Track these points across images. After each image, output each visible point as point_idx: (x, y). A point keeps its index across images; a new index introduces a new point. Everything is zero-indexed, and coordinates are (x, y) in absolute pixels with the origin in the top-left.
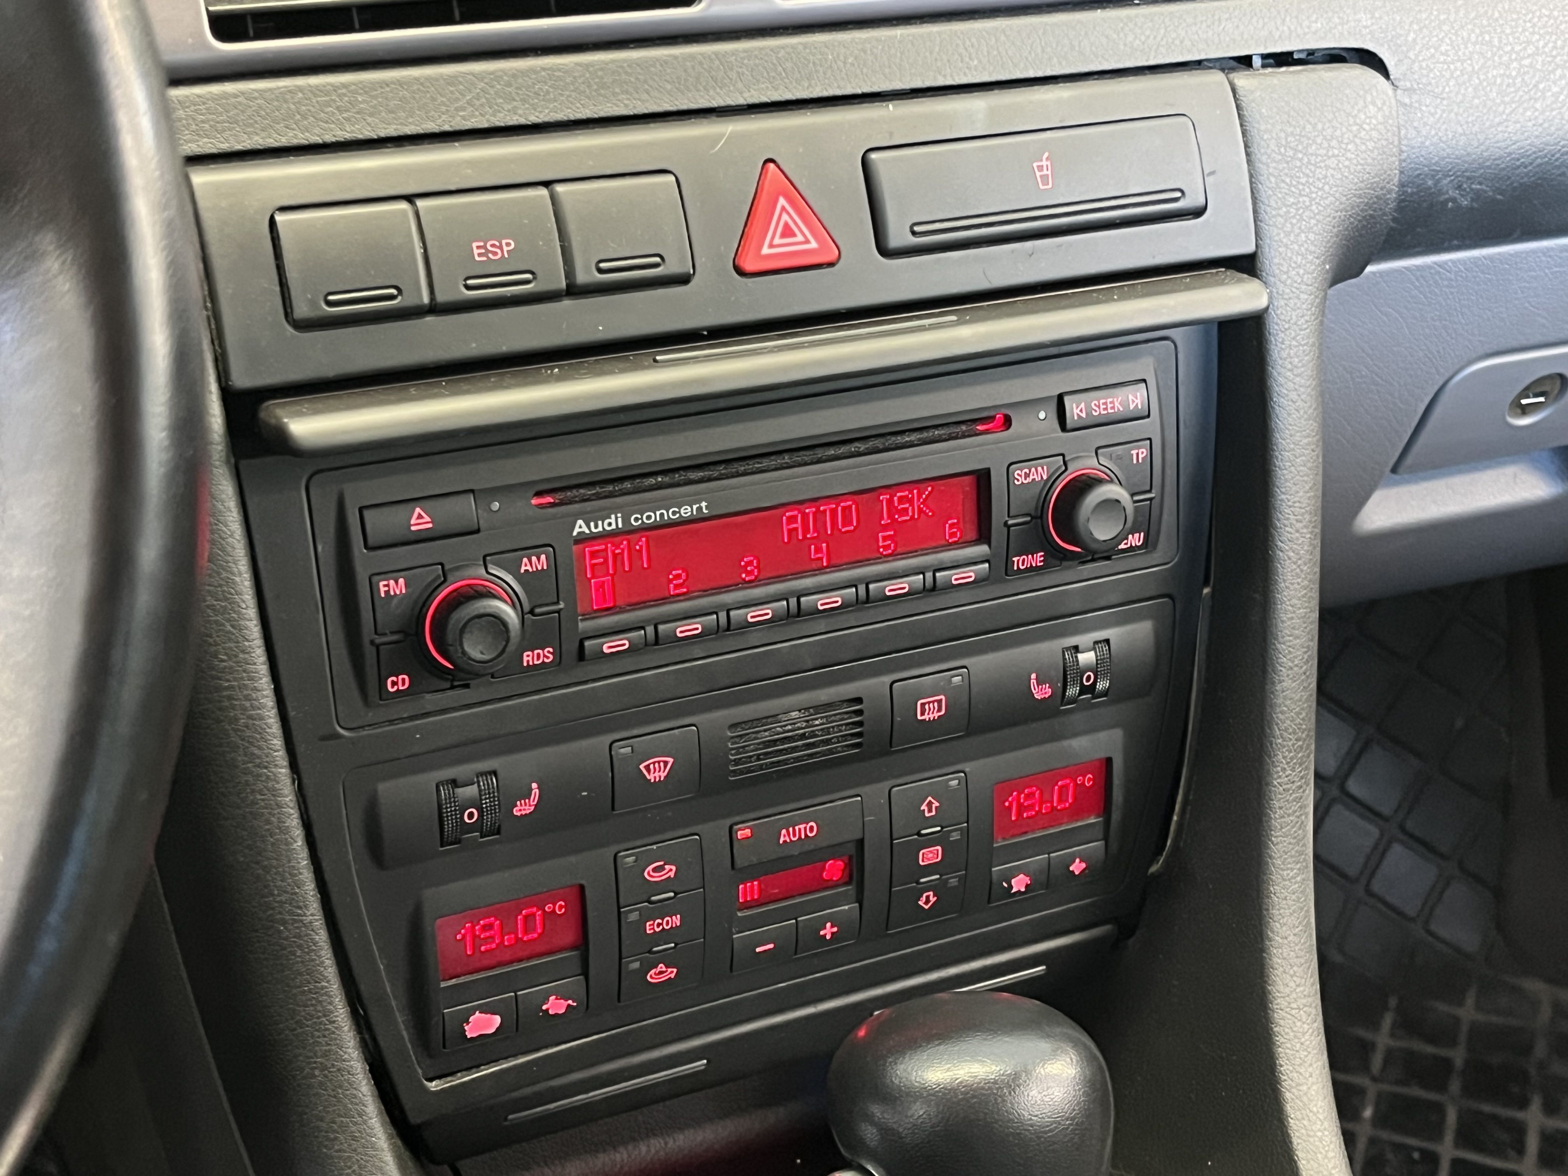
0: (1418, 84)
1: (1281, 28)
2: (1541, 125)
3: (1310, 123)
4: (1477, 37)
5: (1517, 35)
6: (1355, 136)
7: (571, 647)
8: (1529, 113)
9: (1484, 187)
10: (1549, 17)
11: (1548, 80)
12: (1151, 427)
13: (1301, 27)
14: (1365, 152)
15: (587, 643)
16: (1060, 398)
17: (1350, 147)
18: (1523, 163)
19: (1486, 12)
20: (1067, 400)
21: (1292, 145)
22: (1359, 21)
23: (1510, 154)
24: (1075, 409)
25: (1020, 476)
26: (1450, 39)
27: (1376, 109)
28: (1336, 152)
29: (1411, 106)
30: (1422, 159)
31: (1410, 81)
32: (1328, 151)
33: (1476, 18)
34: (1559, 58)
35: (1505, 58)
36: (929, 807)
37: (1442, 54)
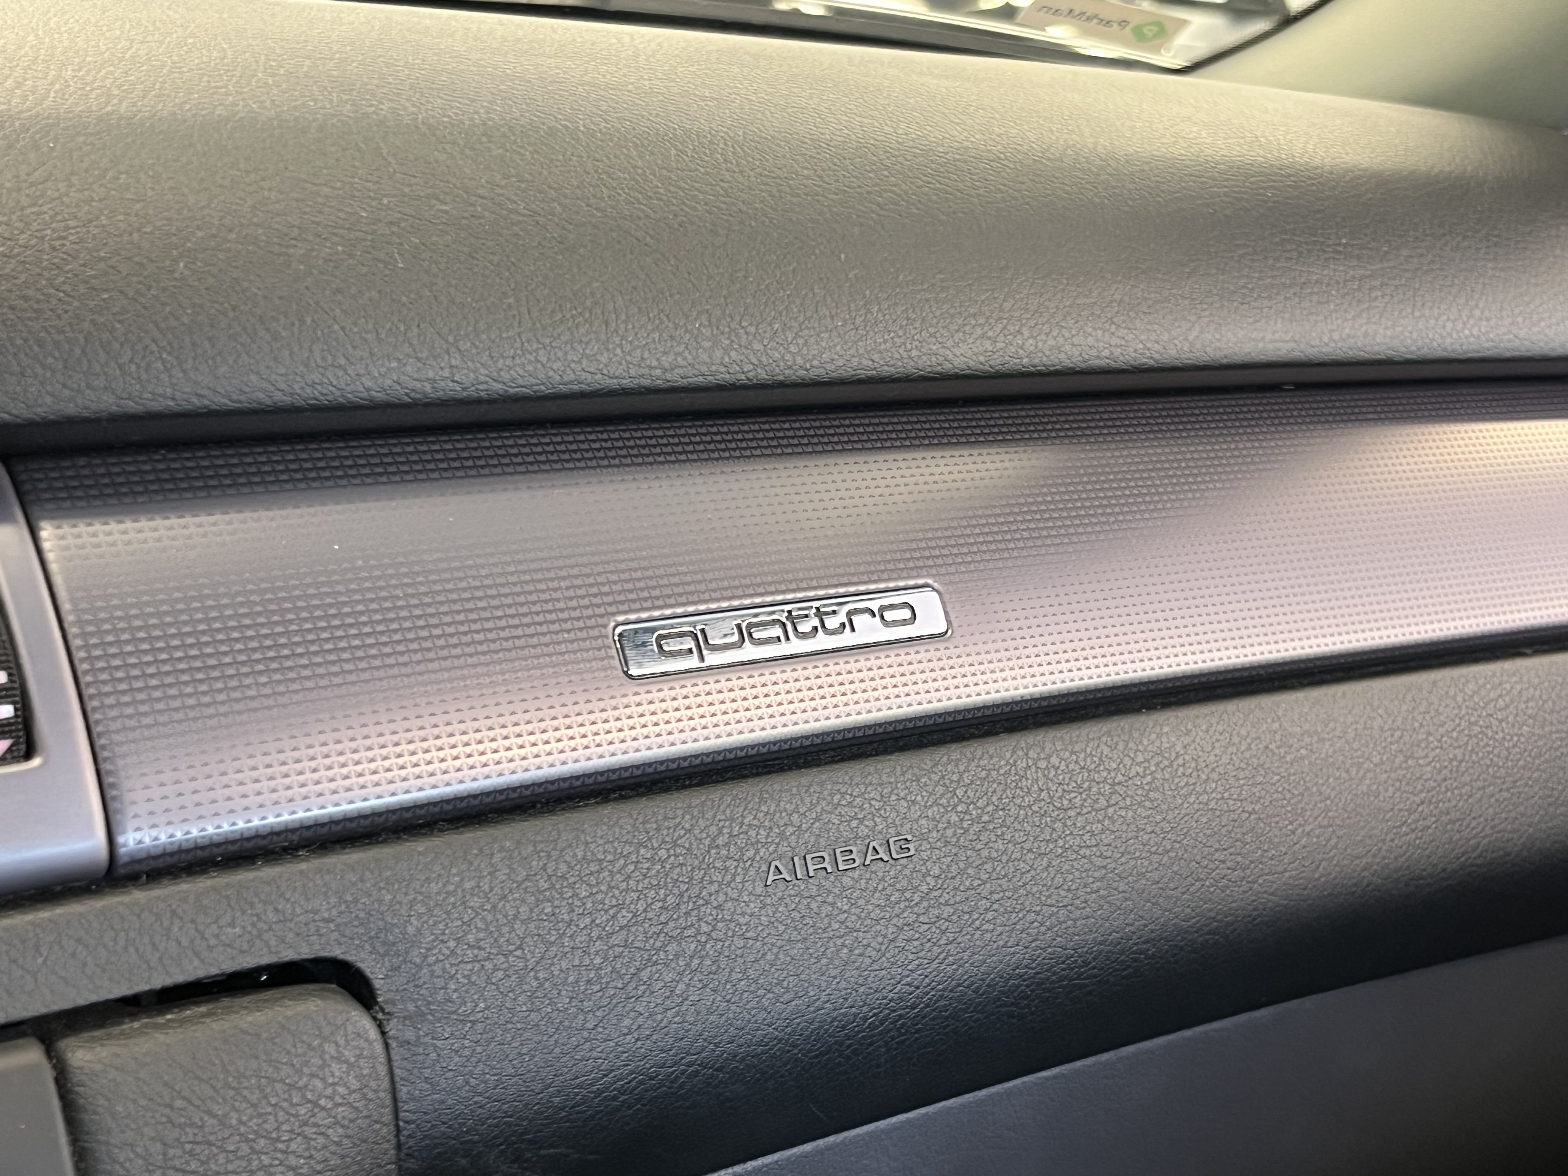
0: (429, 1003)
1: (162, 947)
2: (648, 1037)
3: (215, 1116)
4: (531, 910)
5: (599, 897)
6: (305, 1124)
8: (627, 1022)
9: (562, 1150)
10: (651, 860)
11: (656, 963)
13: (203, 938)
14: (325, 1147)
17: (293, 1146)
18: (623, 1102)
19: (544, 868)
21: (177, 1163)
22: (316, 912)
23: (600, 1092)
26: (483, 919)
27: (344, 1067)
28: (266, 1160)
29: (418, 1042)
30: (443, 1128)
31: (414, 1001)
32: (250, 1161)
33: (527, 878)
34: (672, 924)
35: (581, 938)
37: (470, 947)
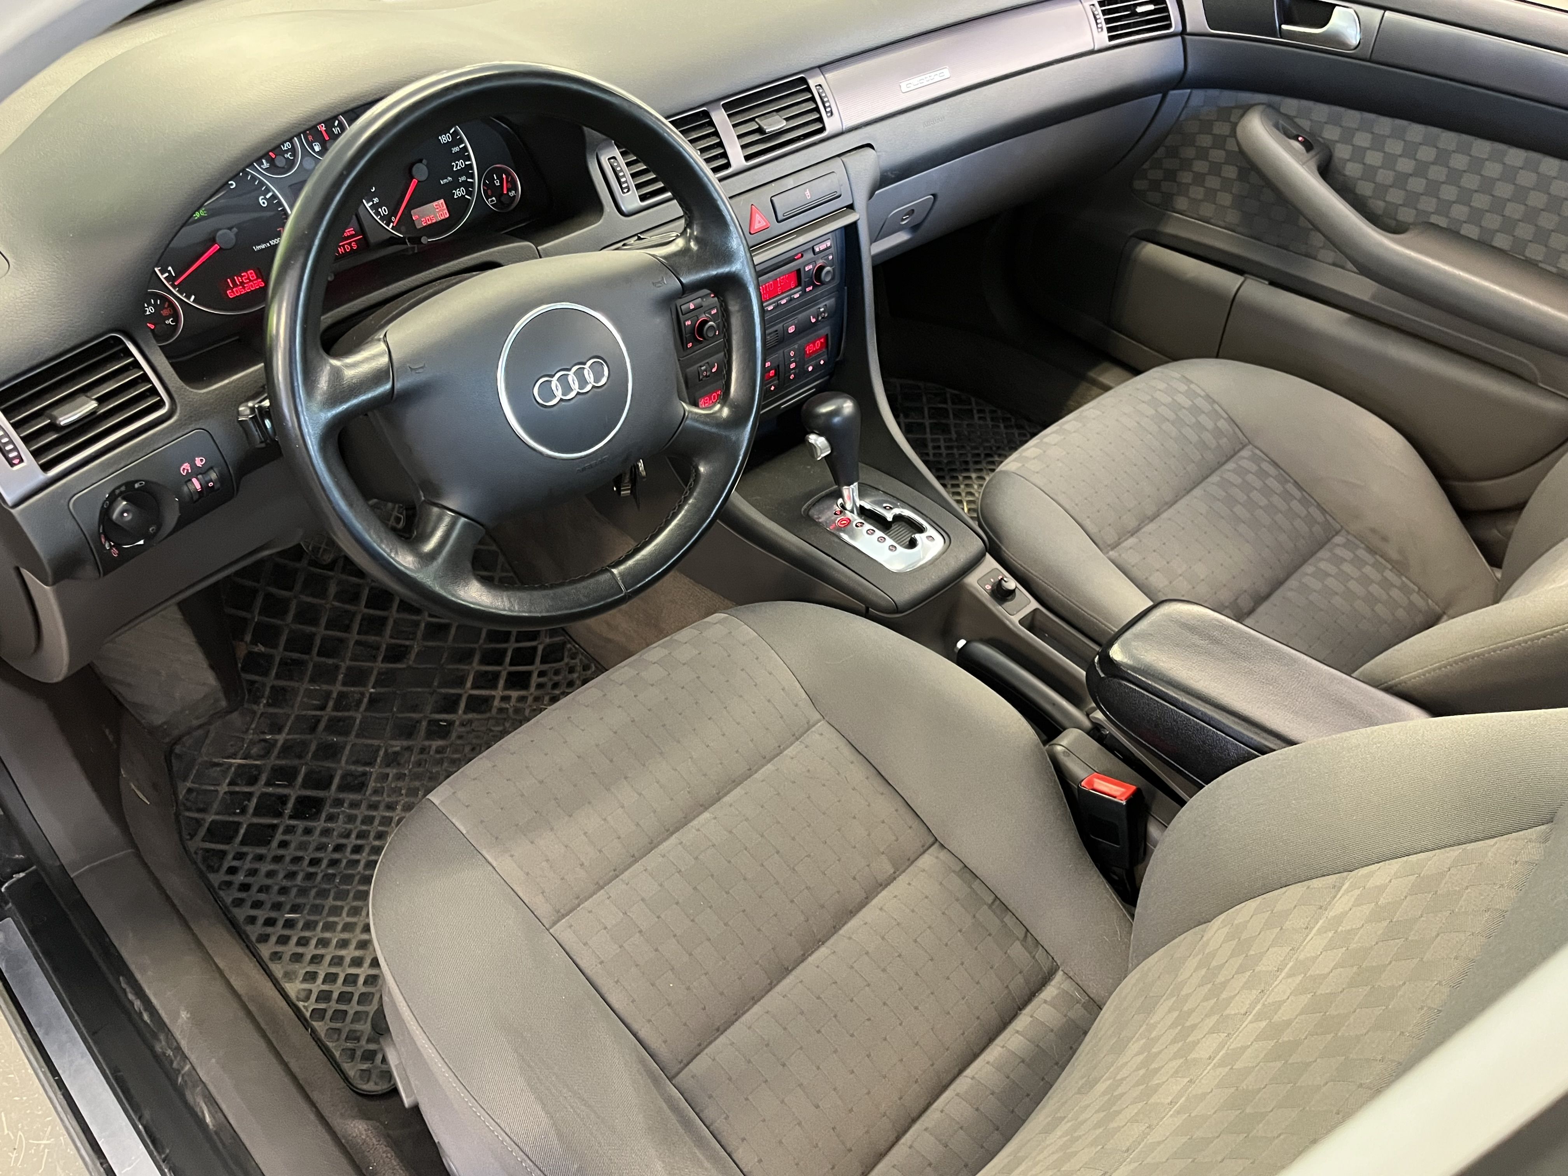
6: (868, 165)
12: (832, 250)
14: (872, 169)
16: (813, 248)
17: (869, 169)
20: (815, 248)
21: (856, 171)
24: (817, 250)
25: (807, 269)
27: (872, 158)
31: (878, 149)
32: (865, 172)
36: (792, 354)
37: (886, 141)
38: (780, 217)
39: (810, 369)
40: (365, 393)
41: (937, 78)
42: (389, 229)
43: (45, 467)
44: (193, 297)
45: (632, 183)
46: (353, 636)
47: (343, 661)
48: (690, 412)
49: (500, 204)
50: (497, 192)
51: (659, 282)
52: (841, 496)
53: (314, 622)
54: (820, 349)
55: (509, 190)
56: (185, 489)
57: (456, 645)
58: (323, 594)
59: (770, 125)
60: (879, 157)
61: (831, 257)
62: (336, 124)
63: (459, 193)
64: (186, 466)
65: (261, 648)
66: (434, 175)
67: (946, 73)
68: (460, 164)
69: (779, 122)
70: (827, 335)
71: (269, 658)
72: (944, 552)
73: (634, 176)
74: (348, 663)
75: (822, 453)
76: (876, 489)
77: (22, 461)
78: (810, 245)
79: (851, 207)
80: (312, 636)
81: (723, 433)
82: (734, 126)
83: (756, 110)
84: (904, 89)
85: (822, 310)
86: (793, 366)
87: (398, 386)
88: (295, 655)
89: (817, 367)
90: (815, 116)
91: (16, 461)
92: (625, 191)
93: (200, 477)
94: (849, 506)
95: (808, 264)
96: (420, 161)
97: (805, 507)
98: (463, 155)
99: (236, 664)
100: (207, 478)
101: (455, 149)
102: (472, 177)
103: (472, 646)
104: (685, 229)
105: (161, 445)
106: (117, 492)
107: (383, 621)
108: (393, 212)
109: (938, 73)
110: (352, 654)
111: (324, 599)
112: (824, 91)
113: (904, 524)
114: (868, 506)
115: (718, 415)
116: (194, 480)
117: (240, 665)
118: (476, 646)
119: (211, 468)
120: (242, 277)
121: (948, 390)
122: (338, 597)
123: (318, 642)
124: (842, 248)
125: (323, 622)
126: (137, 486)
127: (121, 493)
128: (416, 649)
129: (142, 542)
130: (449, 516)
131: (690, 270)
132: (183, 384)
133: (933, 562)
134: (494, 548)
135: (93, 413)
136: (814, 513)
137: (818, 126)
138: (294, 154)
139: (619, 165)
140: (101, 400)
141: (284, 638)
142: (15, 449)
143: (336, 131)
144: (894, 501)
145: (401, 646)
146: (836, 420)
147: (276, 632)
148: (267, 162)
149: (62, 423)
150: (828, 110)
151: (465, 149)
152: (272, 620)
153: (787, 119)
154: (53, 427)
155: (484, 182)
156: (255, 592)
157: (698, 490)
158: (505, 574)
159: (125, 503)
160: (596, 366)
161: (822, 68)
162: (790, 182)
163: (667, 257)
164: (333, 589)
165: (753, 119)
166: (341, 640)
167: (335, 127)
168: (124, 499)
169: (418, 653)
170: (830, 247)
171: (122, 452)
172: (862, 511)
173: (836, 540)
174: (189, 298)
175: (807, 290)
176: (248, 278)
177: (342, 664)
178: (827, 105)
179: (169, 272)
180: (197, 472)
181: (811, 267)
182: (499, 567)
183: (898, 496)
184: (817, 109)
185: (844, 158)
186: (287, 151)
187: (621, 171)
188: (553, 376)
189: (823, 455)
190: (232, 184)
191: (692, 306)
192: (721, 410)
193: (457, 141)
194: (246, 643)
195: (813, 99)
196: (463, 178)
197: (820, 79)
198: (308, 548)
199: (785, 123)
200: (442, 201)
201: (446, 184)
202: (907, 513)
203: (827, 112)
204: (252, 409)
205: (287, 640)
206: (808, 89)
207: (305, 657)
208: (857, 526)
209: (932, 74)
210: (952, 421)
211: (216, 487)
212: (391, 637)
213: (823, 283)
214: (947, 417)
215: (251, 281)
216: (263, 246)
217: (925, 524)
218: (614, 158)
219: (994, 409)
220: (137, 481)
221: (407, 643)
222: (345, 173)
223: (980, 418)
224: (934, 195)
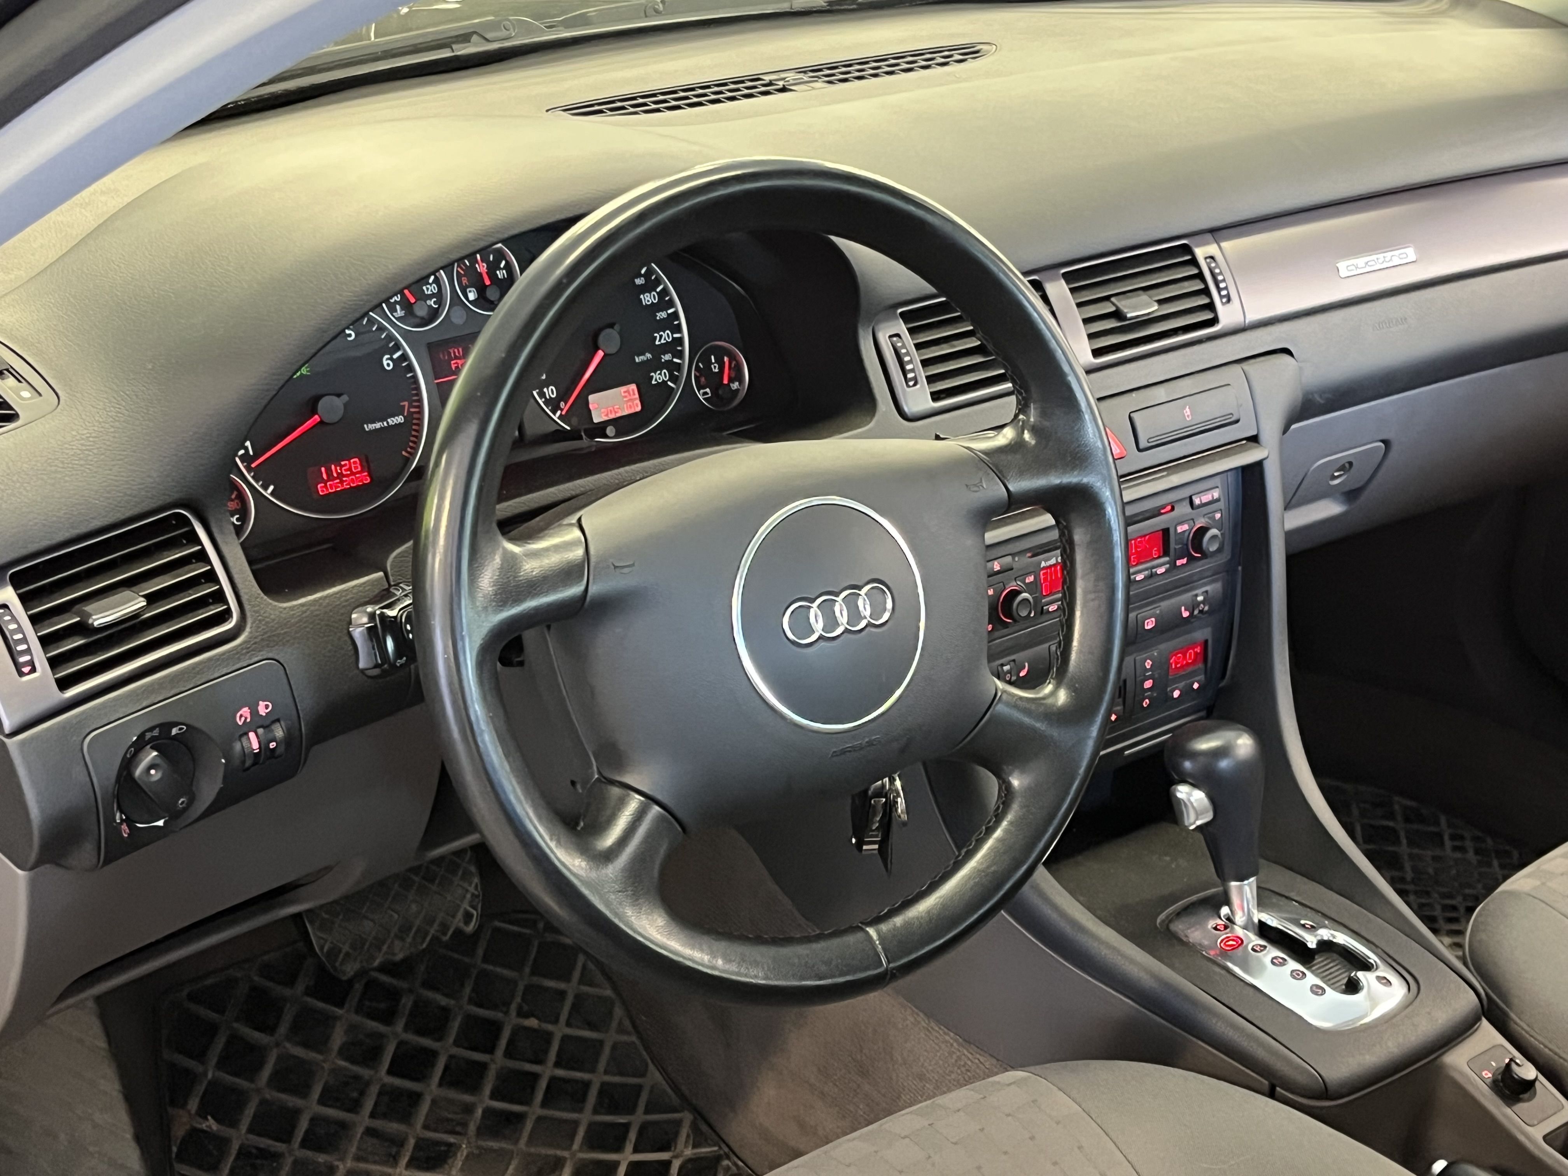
0: (1303, 358)
7: (1039, 609)
12: (1221, 505)
15: (1045, 608)
16: (1191, 498)
20: (1194, 497)
22: (1282, 337)
24: (1197, 501)
25: (1180, 529)
27: (1289, 370)
31: (1299, 357)
36: (1148, 664)
38: (1143, 444)
39: (1176, 694)
40: (547, 593)
41: (1396, 262)
42: (555, 418)
43: (63, 684)
44: (271, 488)
45: (922, 374)
46: (363, 1120)
47: (342, 1159)
48: (1004, 692)
49: (715, 398)
50: (714, 382)
51: (975, 485)
52: (1227, 902)
53: (302, 1090)
54: (1194, 662)
55: (731, 380)
56: (237, 747)
57: (532, 1150)
58: (319, 1044)
59: (1135, 309)
60: (1301, 368)
61: (1218, 516)
62: (502, 265)
63: (659, 377)
64: (245, 711)
65: (211, 1124)
66: (628, 348)
67: (1410, 253)
68: (664, 337)
69: (1148, 305)
70: (1206, 642)
71: (223, 1143)
72: (1406, 1005)
73: (925, 363)
74: (349, 1164)
75: (1197, 819)
76: (1287, 898)
77: (33, 670)
78: (1185, 493)
79: (1254, 439)
80: (295, 1114)
81: (1055, 733)
82: (1079, 305)
83: (1112, 285)
84: (1343, 273)
85: (1200, 598)
86: (1148, 684)
87: (593, 590)
88: (265, 1142)
89: (1187, 692)
90: (1203, 301)
91: (26, 670)
92: (911, 383)
93: (260, 731)
94: (1240, 919)
95: (1182, 523)
96: (611, 326)
97: (1162, 916)
98: (672, 323)
99: (170, 1150)
100: (270, 736)
101: (661, 315)
102: (680, 355)
103: (559, 1153)
104: (1016, 416)
105: (216, 675)
106: (148, 736)
107: (415, 1098)
108: (563, 396)
109: (1396, 253)
110: (359, 1149)
111: (320, 1052)
112: (1217, 266)
113: (1335, 956)
114: (1272, 921)
115: (1050, 701)
116: (252, 735)
117: (175, 1149)
118: (566, 1154)
119: (278, 720)
120: (341, 466)
121: (1396, 798)
122: (345, 1052)
123: (303, 1125)
124: (1237, 503)
125: (316, 1092)
126: (174, 731)
127: (153, 739)
128: (464, 1150)
129: (160, 823)
130: (635, 802)
131: (1022, 473)
132: (260, 591)
133: (1388, 1020)
134: (608, 993)
135: (135, 615)
136: (1178, 927)
137: (1207, 316)
138: (440, 302)
139: (904, 346)
140: (152, 599)
141: (249, 1112)
142: (28, 651)
143: (501, 274)
144: (1318, 918)
145: (438, 1143)
146: (1224, 764)
147: (239, 1099)
148: (402, 309)
149: (96, 624)
150: (1224, 293)
151: (675, 315)
152: (237, 1080)
153: (1160, 302)
154: (82, 628)
155: (697, 365)
156: (212, 1030)
157: (1010, 817)
158: (624, 1038)
159: (155, 753)
160: (877, 595)
161: (1216, 232)
162: (1160, 394)
163: (987, 453)
164: (338, 1038)
165: (1107, 298)
166: (343, 1126)
167: (500, 269)
168: (154, 748)
169: (467, 1156)
170: (1218, 500)
171: (165, 677)
172: (1263, 930)
173: (1217, 969)
174: (266, 489)
175: (1179, 563)
176: (350, 469)
177: (341, 1167)
178: (1222, 285)
179: (246, 449)
180: (259, 723)
181: (1186, 527)
182: (614, 1024)
183: (1325, 910)
184: (1206, 292)
185: (1246, 366)
186: (430, 297)
187: (908, 354)
188: (813, 601)
189: (1199, 823)
190: (350, 335)
191: (997, 567)
192: (1053, 693)
193: (665, 303)
194: (189, 1112)
195: (1200, 276)
196: (667, 357)
197: (1212, 249)
198: (322, 948)
199: (1155, 307)
200: (633, 387)
201: (643, 362)
202: (1342, 938)
203: (1221, 297)
204: (372, 616)
205: (255, 1116)
206: (1194, 262)
207: (280, 1147)
208: (1253, 950)
209: (1389, 255)
210: (1404, 849)
211: (278, 752)
212: (426, 1127)
213: (1205, 555)
214: (1397, 841)
215: (353, 474)
216: (378, 425)
217: (1373, 958)
218: (898, 335)
219: (1480, 834)
220: (175, 724)
221: (452, 1139)
222: (565, 281)
223: (1455, 849)
224: (1386, 442)
